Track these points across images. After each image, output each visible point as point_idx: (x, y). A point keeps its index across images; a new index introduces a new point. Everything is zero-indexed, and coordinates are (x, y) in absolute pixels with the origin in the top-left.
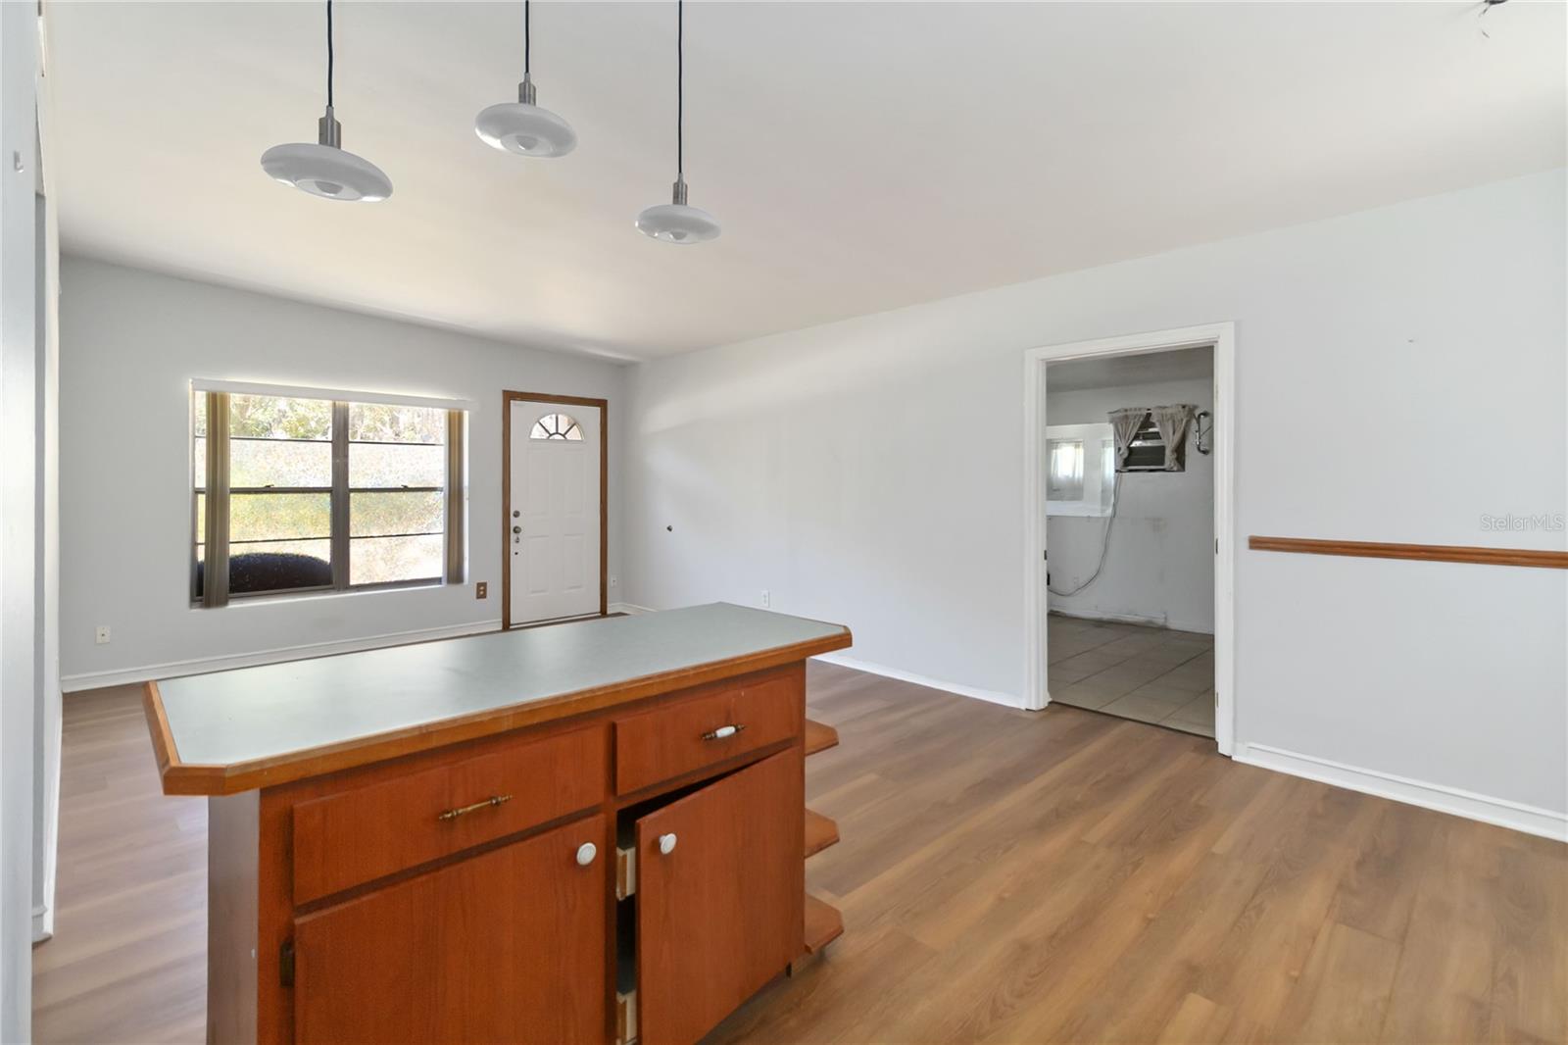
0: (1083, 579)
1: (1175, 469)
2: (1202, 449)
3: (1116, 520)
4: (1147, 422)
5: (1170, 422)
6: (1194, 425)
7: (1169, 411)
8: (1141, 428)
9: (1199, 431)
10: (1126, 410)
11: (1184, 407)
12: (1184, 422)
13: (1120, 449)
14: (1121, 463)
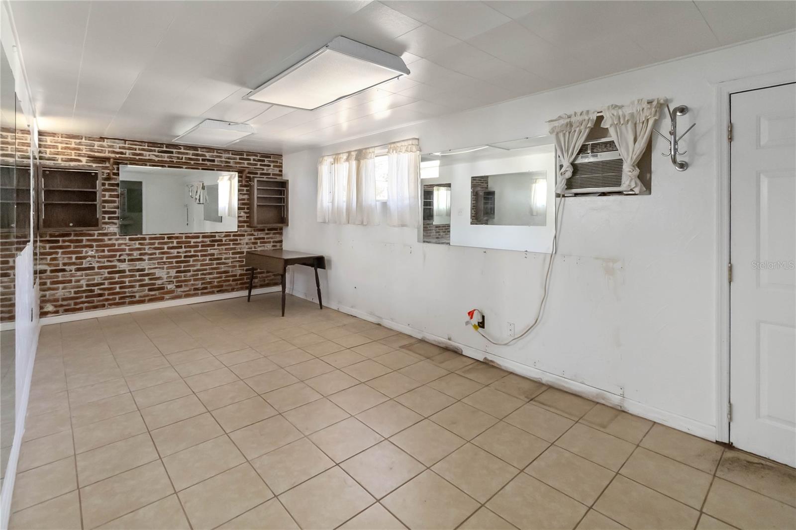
0: (520, 327)
1: (637, 190)
2: (679, 159)
3: (558, 259)
4: (597, 129)
5: (630, 125)
6: (667, 123)
7: (628, 111)
8: (589, 138)
9: (673, 133)
10: (569, 117)
11: (650, 102)
12: (651, 122)
13: (561, 166)
14: (562, 184)
